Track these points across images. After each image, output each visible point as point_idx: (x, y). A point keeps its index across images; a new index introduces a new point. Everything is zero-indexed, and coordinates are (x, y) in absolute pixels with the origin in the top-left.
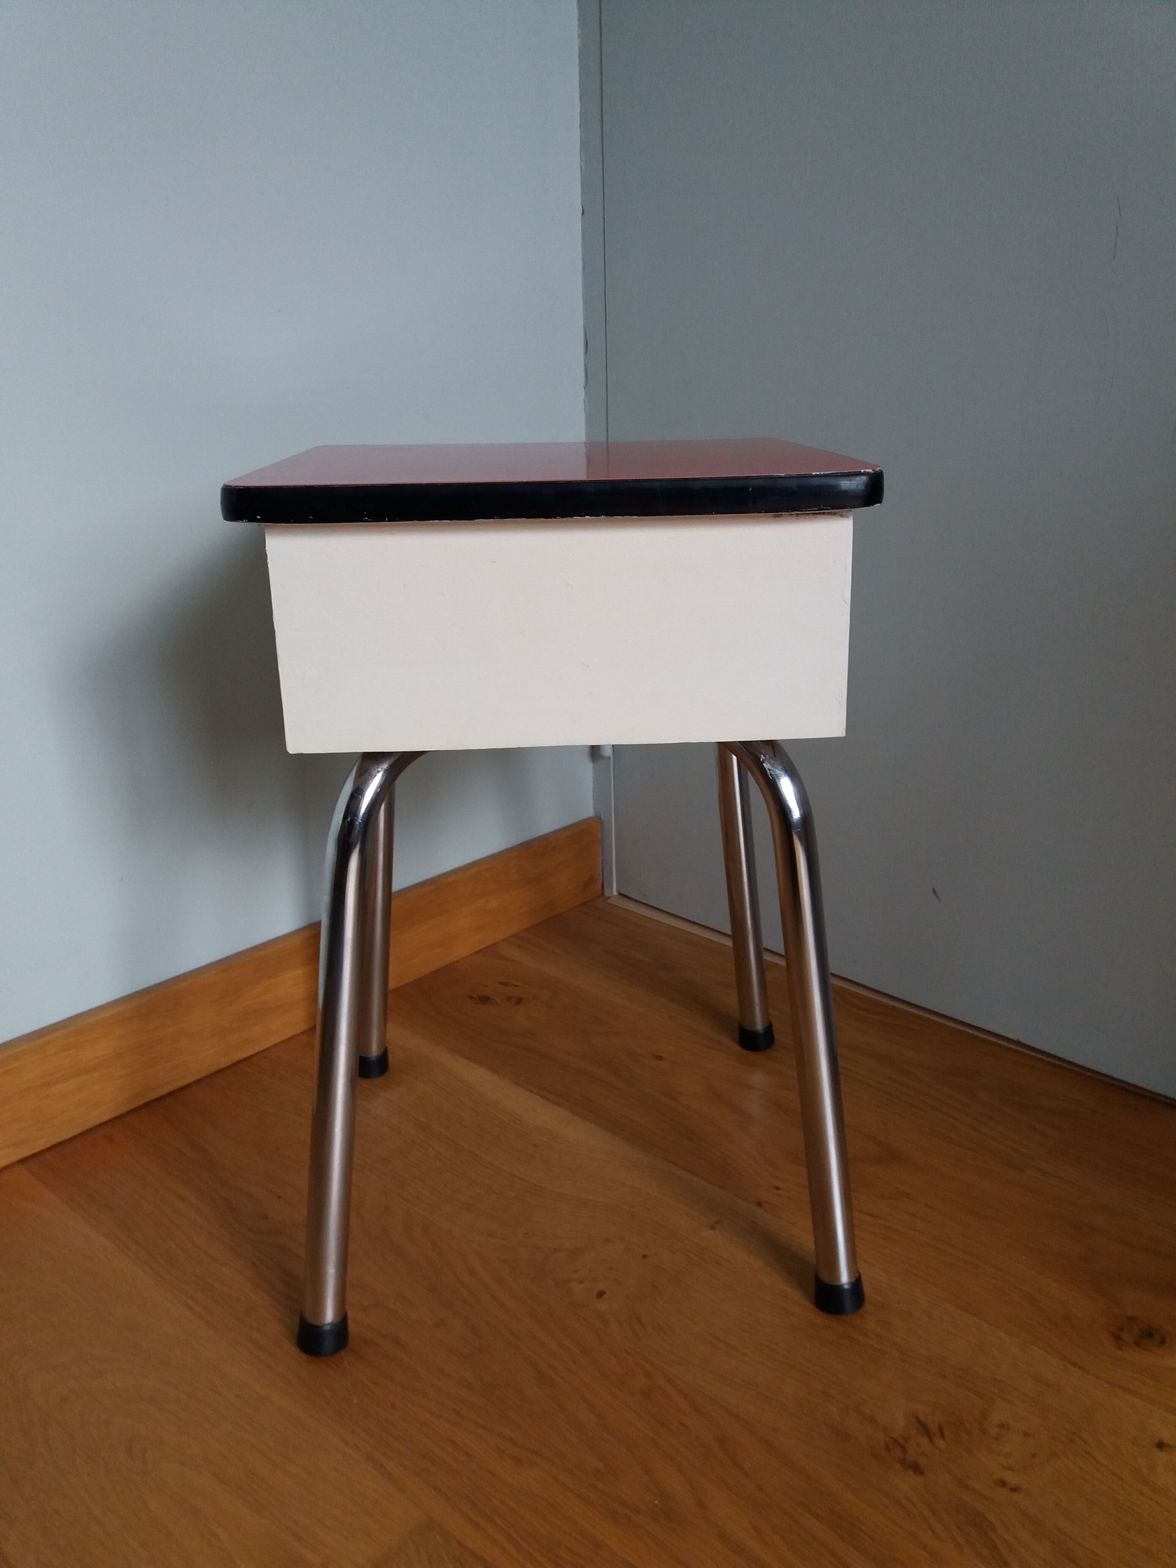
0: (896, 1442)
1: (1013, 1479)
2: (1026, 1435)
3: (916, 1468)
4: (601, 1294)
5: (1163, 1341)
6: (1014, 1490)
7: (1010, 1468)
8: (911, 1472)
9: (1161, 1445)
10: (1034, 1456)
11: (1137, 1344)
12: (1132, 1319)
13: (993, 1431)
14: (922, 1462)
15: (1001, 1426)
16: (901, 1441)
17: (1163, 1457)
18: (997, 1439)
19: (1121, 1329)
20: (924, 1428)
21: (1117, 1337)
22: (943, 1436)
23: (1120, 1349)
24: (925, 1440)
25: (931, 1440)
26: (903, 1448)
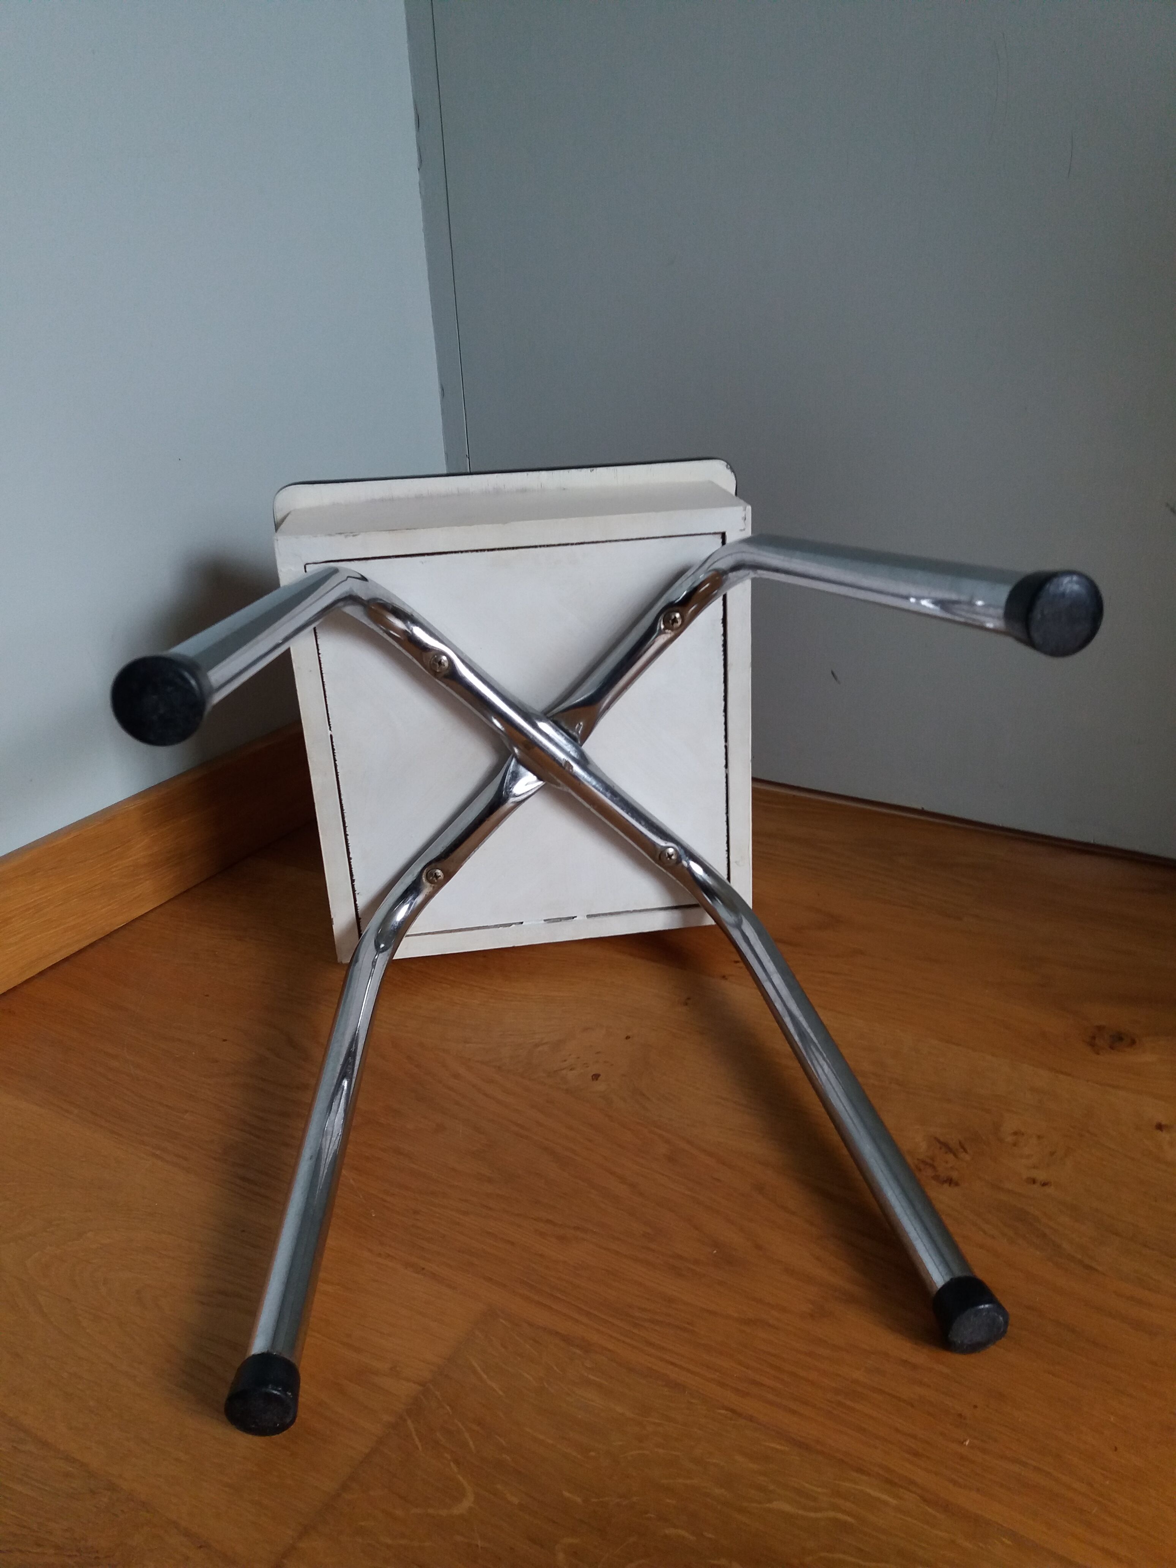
0: (923, 1162)
1: (1041, 1175)
2: (1039, 1137)
3: (950, 1181)
4: (596, 1077)
5: (1133, 1042)
6: (1044, 1184)
7: (1035, 1167)
8: (946, 1186)
9: (1160, 1127)
10: (1052, 1154)
11: (1112, 1048)
12: (1100, 1028)
13: (1010, 1139)
14: (955, 1175)
15: (1015, 1133)
16: (929, 1161)
17: (1164, 1136)
18: (1015, 1145)
19: (1094, 1038)
20: (946, 1147)
21: (1092, 1045)
22: (965, 1151)
23: (1098, 1054)
24: (950, 1157)
25: (955, 1155)
26: (933, 1167)
